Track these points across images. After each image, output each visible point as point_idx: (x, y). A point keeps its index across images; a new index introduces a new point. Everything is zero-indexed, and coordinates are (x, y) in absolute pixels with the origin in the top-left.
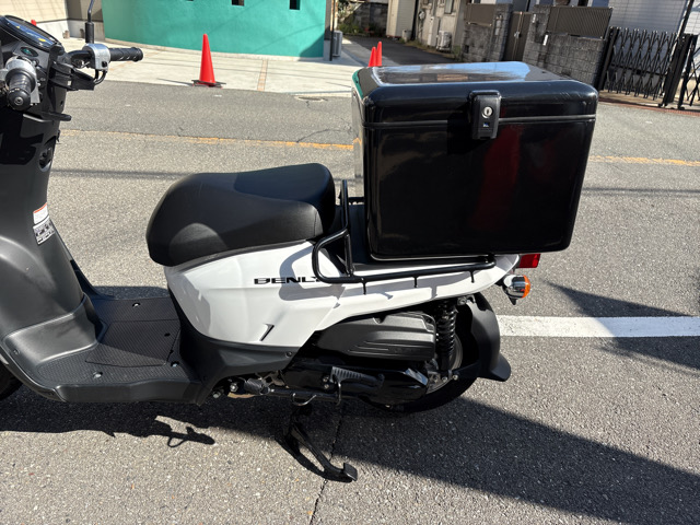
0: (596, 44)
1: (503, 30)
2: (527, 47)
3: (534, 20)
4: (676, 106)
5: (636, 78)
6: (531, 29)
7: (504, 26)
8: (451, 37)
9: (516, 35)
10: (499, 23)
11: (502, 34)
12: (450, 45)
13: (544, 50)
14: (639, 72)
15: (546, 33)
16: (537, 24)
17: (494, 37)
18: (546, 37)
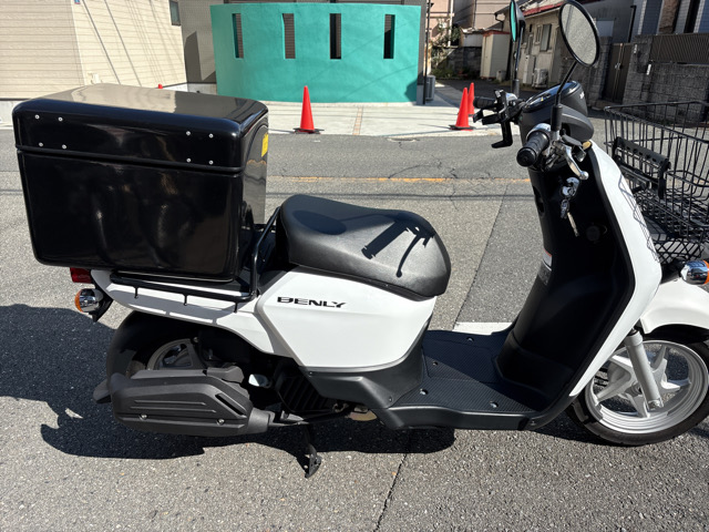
2: (629, 77)
3: (635, 51)
6: (633, 60)
8: (547, 74)
9: (617, 66)
11: (602, 67)
12: (546, 81)
13: (648, 80)
15: (650, 62)
16: (639, 54)
17: (594, 70)
18: (650, 66)
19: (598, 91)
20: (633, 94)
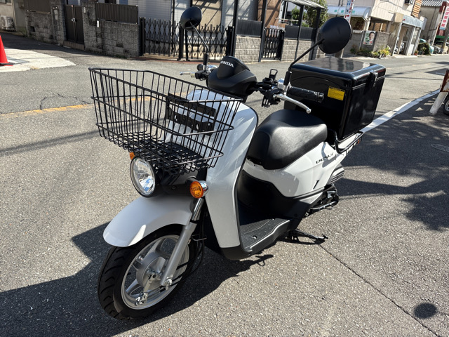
0: (135, 27)
1: (61, 16)
2: (85, 28)
3: (85, 10)
4: (185, 59)
5: (157, 45)
6: (84, 18)
7: (61, 14)
8: (12, 21)
9: (73, 20)
10: (56, 12)
11: (61, 20)
12: (13, 26)
13: (99, 31)
14: (158, 42)
15: (97, 19)
16: (88, 14)
17: (55, 22)
18: (98, 22)
19: (63, 35)
20: (90, 38)
